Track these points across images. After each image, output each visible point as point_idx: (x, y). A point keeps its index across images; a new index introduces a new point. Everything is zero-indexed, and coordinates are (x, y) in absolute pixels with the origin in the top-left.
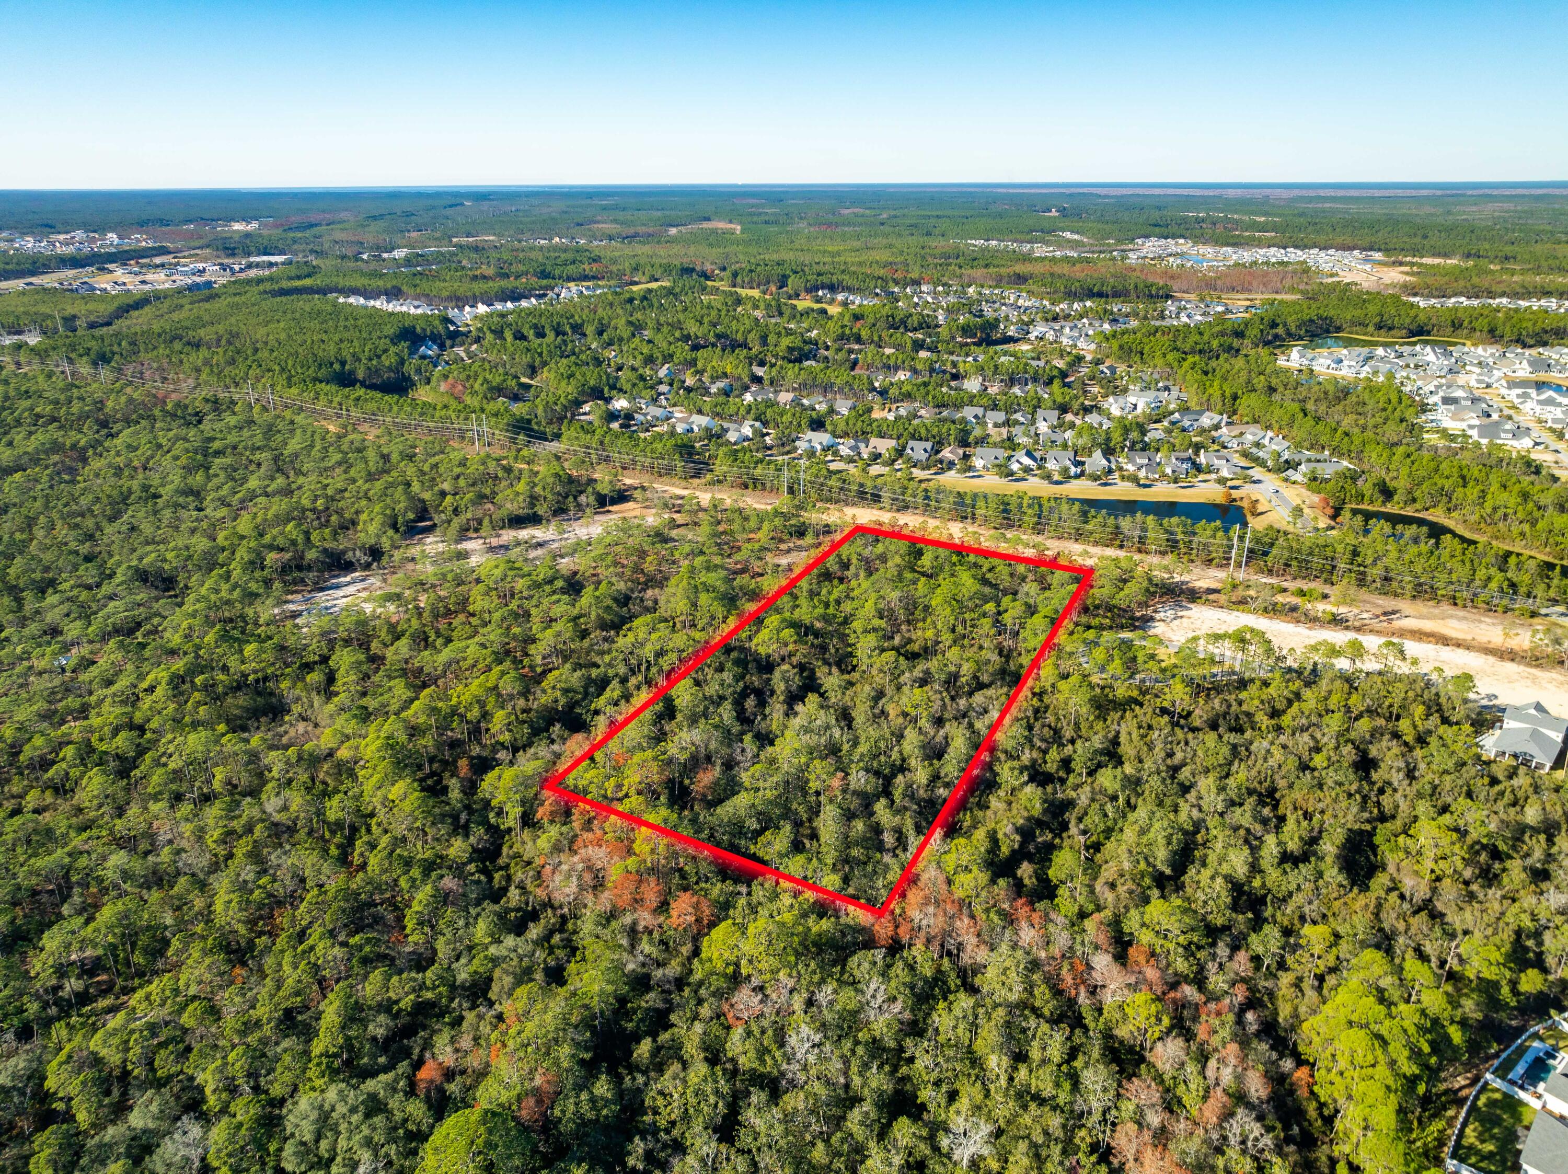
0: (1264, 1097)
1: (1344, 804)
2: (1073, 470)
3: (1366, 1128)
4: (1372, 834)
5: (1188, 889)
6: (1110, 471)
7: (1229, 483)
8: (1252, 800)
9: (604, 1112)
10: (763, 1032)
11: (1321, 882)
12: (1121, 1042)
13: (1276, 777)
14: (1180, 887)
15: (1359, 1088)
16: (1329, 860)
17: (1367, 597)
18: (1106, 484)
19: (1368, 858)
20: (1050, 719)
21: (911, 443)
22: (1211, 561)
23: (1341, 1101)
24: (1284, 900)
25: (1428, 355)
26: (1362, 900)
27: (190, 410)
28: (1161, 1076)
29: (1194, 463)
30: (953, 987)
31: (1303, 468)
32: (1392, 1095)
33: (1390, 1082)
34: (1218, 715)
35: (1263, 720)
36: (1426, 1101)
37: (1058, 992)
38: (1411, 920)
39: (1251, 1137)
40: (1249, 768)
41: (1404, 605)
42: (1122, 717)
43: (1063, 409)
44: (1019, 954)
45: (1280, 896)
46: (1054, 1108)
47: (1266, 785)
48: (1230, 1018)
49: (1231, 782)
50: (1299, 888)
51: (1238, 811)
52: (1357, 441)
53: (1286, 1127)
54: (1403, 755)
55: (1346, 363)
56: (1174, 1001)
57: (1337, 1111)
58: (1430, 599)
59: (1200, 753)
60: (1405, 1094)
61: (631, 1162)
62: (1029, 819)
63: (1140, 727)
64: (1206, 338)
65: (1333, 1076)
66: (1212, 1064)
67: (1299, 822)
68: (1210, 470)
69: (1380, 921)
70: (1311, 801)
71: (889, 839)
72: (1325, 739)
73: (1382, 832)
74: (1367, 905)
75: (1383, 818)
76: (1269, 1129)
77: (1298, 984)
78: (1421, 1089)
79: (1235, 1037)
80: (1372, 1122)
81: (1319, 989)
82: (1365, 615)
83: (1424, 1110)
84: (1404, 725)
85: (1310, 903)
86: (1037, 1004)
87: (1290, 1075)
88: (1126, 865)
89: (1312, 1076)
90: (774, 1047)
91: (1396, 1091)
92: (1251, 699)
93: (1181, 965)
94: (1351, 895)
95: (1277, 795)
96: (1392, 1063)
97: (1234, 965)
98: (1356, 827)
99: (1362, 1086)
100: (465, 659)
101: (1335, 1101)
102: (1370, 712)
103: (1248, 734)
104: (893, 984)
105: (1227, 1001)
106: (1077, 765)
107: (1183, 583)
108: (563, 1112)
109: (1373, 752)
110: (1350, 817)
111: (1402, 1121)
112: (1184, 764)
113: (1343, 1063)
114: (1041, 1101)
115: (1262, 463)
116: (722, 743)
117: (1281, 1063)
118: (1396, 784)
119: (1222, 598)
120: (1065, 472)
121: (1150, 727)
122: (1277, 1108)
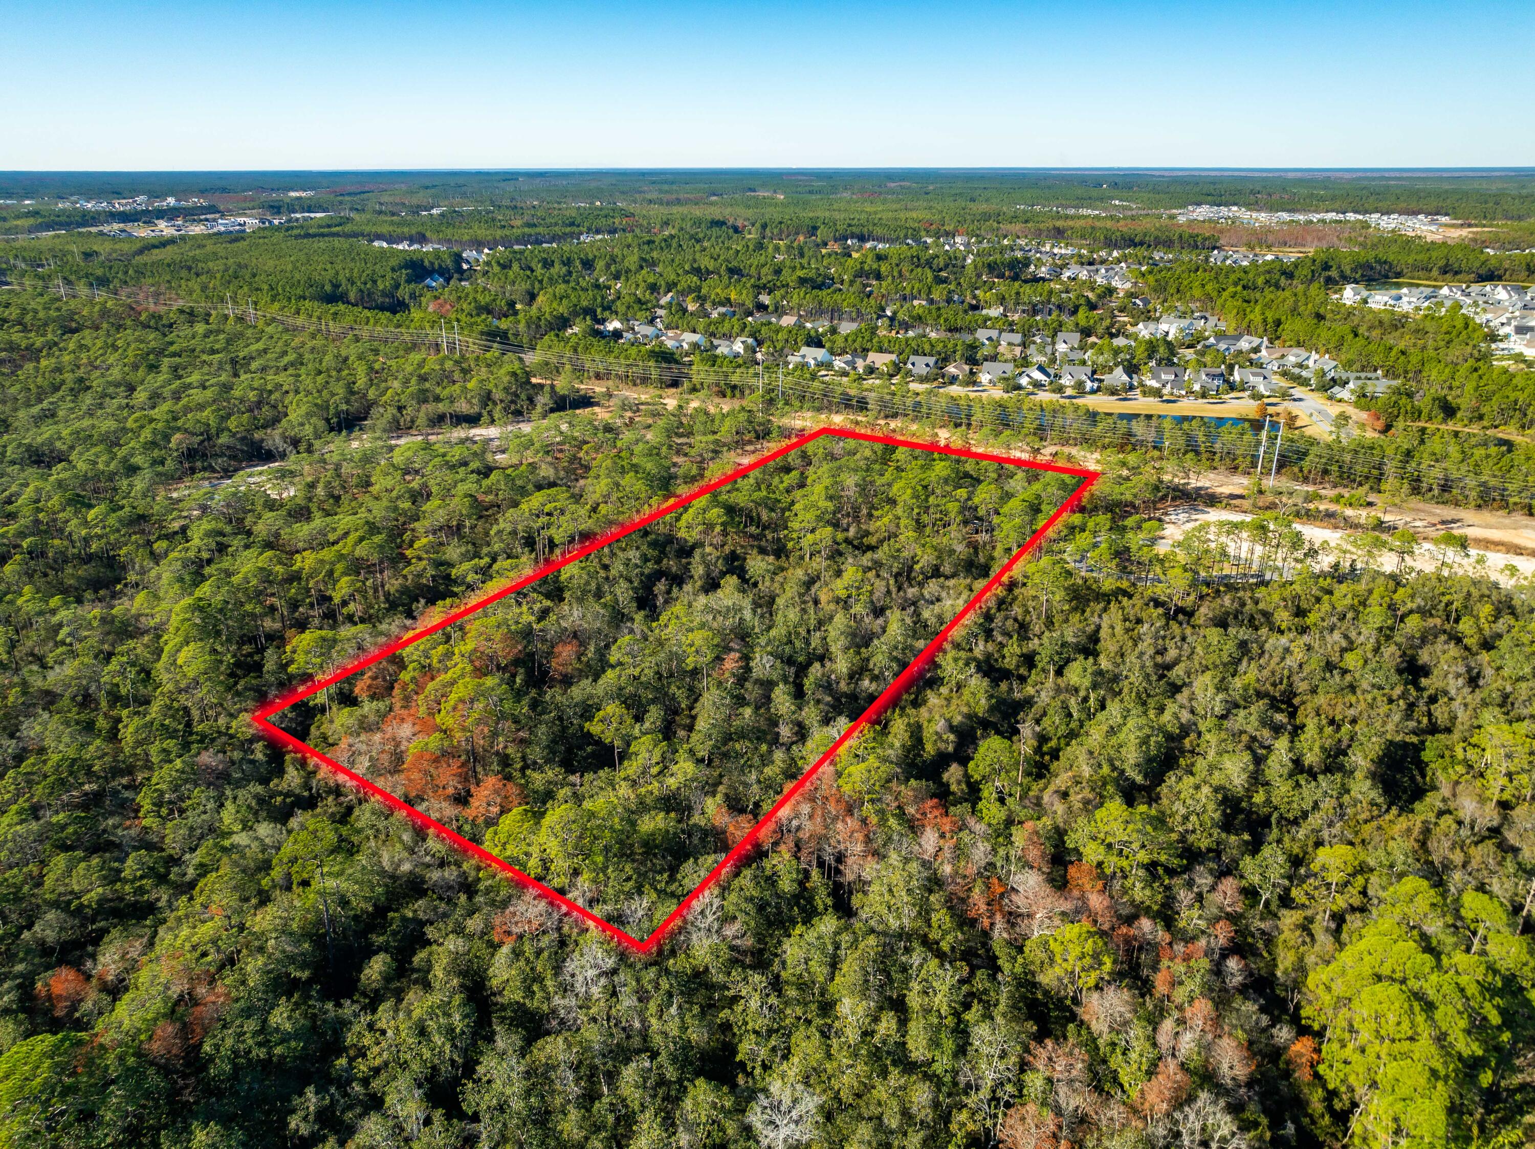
0: (1242, 1078)
1: (1384, 709)
2: (1089, 385)
3: (1398, 1132)
4: (1419, 748)
5: (1165, 801)
6: (1132, 388)
7: (1266, 401)
8: (1262, 704)
9: (278, 1050)
10: (539, 953)
11: (1346, 799)
12: (1046, 993)
13: (1296, 678)
14: (1153, 799)
15: (1388, 1071)
16: (1359, 775)
17: (1421, 506)
18: (1125, 399)
19: (1412, 779)
20: (1017, 610)
21: (912, 358)
22: (1236, 468)
23: (1360, 1091)
24: (1295, 822)
25: (1501, 293)
26: (1403, 823)
27: (164, 322)
28: (1094, 1040)
29: (1226, 381)
30: (821, 907)
31: (1351, 385)
32: (1440, 1085)
33: (1438, 1066)
34: (1227, 613)
35: (1283, 617)
36: (1491, 1097)
37: (965, 921)
38: (1472, 851)
39: (1217, 1136)
40: (1261, 668)
41: (1468, 515)
42: (1105, 610)
43: (1086, 332)
44: (914, 867)
45: (1290, 816)
46: (927, 1077)
47: (1283, 687)
48: (1205, 963)
49: (1237, 683)
50: (1316, 806)
51: (1242, 713)
52: (1414, 360)
53: (1276, 1124)
54: (1464, 659)
55: (1405, 299)
56: (1128, 940)
57: (1355, 1105)
58: (1501, 508)
59: (1199, 650)
60: (1460, 1084)
61: (294, 1122)
62: (969, 716)
63: (1125, 620)
64: (1251, 276)
65: (1349, 1052)
66: (1168, 1025)
67: (1321, 730)
68: (1243, 387)
69: (1427, 852)
70: (1340, 707)
71: (785, 731)
72: (1362, 639)
73: (1433, 744)
74: (1409, 830)
75: (1434, 729)
76: (1246, 1126)
77: (1306, 927)
78: (1486, 1078)
79: (1207, 990)
80: (1407, 1123)
81: (1337, 933)
82: (1418, 523)
83: (1489, 1112)
84: (1465, 626)
85: (1331, 825)
86: (934, 935)
87: (1286, 1048)
88: (1087, 771)
89: (1318, 1051)
90: (549, 974)
91: (1446, 1078)
92: (1270, 599)
93: (1140, 893)
94: (1387, 817)
95: (1296, 701)
96: (1441, 1039)
97: (1217, 898)
98: (1398, 738)
99: (1392, 1069)
100: (334, 530)
101: (1352, 1090)
102: (1424, 613)
103: (1264, 631)
104: (733, 897)
105: (1202, 942)
106: (1042, 660)
107: (1200, 488)
108: (217, 1047)
109: (1424, 657)
110: (1390, 727)
111: (1456, 1126)
112: (1176, 662)
113: (1365, 1036)
114: (909, 1067)
115: (1305, 382)
116: (609, 623)
117: (1274, 1031)
118: (1453, 692)
119: (1246, 504)
120: (1080, 385)
121: (1139, 621)
122: (1263, 1097)
